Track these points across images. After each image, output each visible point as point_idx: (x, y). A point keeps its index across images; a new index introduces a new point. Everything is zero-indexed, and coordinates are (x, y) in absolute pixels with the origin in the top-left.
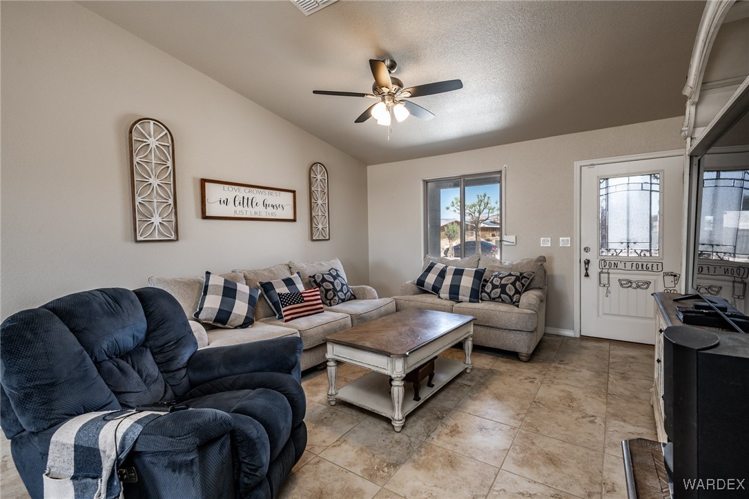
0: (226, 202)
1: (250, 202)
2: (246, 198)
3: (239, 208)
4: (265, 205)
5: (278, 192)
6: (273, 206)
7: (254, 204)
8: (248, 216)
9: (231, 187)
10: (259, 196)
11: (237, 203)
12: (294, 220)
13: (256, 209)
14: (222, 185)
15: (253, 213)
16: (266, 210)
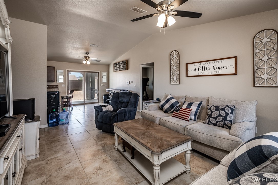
0: (195, 70)
1: (206, 68)
2: (204, 67)
3: (201, 72)
4: (214, 68)
5: (223, 60)
6: (219, 68)
7: (208, 69)
8: (205, 74)
9: (197, 64)
10: (210, 65)
11: (200, 70)
12: (236, 74)
13: (209, 71)
14: (194, 64)
15: (207, 73)
16: (215, 71)
